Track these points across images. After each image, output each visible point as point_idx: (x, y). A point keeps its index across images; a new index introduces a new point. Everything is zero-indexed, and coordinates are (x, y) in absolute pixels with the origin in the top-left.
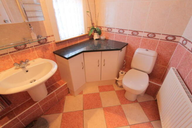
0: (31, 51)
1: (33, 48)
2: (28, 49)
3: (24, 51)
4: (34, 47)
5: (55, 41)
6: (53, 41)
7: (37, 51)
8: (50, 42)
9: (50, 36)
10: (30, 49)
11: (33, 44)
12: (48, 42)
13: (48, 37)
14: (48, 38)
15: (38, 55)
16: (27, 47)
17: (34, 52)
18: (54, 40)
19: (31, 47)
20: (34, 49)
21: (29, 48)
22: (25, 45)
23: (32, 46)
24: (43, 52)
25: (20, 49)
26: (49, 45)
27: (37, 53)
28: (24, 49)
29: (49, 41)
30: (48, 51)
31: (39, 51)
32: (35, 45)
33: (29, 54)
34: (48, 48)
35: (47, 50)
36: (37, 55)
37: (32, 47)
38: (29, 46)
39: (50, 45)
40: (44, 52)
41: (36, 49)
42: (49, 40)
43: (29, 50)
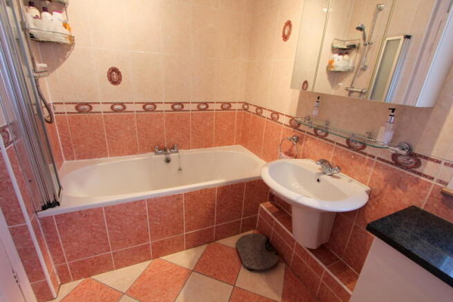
0: (366, 163)
1: (373, 159)
2: (363, 155)
3: (354, 154)
4: (375, 160)
5: (446, 184)
6: (441, 182)
7: (376, 173)
8: (426, 176)
9: (438, 162)
10: (367, 157)
11: (377, 153)
12: (420, 174)
13: (432, 160)
14: (430, 163)
15: (371, 181)
16: (364, 151)
17: (368, 168)
18: (446, 180)
19: (370, 156)
20: (374, 163)
21: (365, 154)
22: (364, 146)
23: (374, 155)
24: (386, 185)
25: (352, 148)
26: (418, 180)
27: (374, 175)
28: (357, 151)
29: (426, 172)
30: (400, 191)
31: (381, 175)
32: (382, 157)
33: (358, 164)
34: (407, 185)
35: (399, 187)
36: (369, 179)
37: (374, 157)
38: (369, 153)
39: (418, 182)
40: (389, 186)
41: (377, 165)
42: (428, 168)
43: (364, 158)
